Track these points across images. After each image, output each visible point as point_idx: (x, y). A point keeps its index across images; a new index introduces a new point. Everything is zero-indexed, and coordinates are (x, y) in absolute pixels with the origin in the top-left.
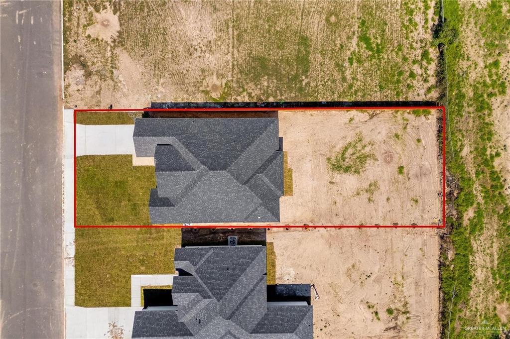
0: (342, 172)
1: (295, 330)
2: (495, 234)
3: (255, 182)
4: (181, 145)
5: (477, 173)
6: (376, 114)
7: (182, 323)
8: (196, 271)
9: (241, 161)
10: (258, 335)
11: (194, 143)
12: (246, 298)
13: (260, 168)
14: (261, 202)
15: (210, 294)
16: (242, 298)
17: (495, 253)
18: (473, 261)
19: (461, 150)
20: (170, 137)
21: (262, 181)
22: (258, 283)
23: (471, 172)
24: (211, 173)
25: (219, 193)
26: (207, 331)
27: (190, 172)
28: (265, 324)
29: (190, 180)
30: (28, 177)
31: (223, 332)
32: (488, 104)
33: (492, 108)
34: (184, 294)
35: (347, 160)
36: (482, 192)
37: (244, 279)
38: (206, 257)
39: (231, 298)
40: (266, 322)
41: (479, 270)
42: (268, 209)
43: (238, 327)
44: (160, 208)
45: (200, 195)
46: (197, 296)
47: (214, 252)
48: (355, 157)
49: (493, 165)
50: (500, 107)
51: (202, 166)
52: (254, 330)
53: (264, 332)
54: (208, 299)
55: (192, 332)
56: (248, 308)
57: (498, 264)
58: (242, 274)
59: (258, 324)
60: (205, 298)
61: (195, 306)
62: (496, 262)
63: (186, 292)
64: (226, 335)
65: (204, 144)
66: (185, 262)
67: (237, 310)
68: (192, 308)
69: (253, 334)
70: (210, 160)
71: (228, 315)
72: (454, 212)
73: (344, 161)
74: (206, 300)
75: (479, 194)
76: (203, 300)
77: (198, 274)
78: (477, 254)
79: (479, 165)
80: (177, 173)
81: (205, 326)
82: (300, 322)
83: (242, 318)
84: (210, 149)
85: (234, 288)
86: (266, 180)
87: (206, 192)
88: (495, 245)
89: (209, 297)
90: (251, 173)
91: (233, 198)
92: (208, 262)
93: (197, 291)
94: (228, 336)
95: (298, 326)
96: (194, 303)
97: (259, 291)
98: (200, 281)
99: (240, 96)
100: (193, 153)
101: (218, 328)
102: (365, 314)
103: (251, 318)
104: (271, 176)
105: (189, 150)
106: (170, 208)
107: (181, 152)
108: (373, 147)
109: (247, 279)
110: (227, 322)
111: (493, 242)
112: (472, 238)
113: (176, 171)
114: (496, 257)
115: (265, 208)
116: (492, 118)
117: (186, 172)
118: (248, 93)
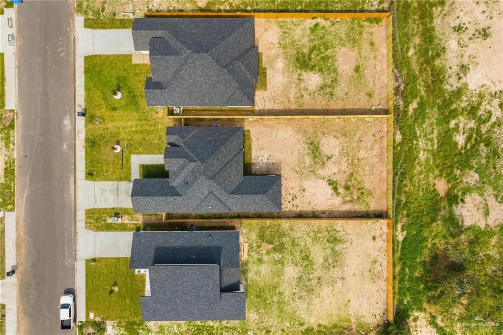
0: (308, 70)
1: (266, 192)
2: (435, 122)
3: (233, 68)
4: (171, 37)
5: (421, 71)
6: (337, 22)
7: (172, 187)
8: (184, 143)
9: (221, 48)
10: (236, 196)
11: (182, 35)
12: (225, 165)
13: (237, 57)
14: (238, 86)
15: (195, 159)
16: (222, 165)
17: (435, 139)
18: (417, 144)
19: (407, 51)
20: (162, 31)
21: (239, 68)
22: (235, 155)
23: (416, 70)
24: (195, 55)
25: (203, 76)
26: (193, 191)
27: (178, 56)
28: (241, 188)
29: (179, 65)
30: (46, 73)
31: (206, 192)
32: (430, 13)
33: (434, 16)
34: (174, 159)
35: (313, 60)
36: (425, 87)
37: (224, 150)
38: (193, 133)
39: (213, 163)
40: (242, 187)
41: (422, 153)
42: (244, 93)
43: (218, 187)
44: (154, 90)
45: (186, 78)
46: (185, 161)
47: (199, 131)
48: (319, 57)
49: (434, 64)
50: (440, 16)
51: (188, 51)
52: (232, 192)
53: (240, 194)
54: (193, 163)
55: (181, 193)
56: (227, 173)
57: (438, 147)
58: (222, 145)
59: (236, 188)
60: (191, 162)
61: (183, 170)
62: (436, 146)
63: (175, 157)
64: (209, 195)
65: (191, 36)
66: (175, 136)
67: (218, 173)
68: (180, 172)
69: (231, 195)
70: (194, 46)
71: (210, 176)
72: (401, 103)
73: (310, 61)
74: (192, 164)
75: (422, 89)
76: (190, 163)
77: (186, 145)
78: (419, 139)
79: (422, 64)
80: (168, 57)
81: (191, 186)
82: (270, 187)
83: (222, 180)
84: (195, 39)
85: (215, 155)
86: (243, 67)
87: (192, 75)
88: (436, 132)
89: (195, 161)
90: (229, 60)
91: (214, 82)
92: (194, 137)
93: (185, 157)
94: (211, 195)
95: (268, 189)
96: (182, 167)
97: (237, 162)
98: (187, 150)
99: (222, 5)
100: (180, 42)
101: (202, 188)
102: (327, 190)
103: (229, 182)
104: (246, 65)
105: (177, 40)
106: (162, 91)
107: (171, 42)
108: (334, 50)
109: (226, 150)
110: (209, 182)
111: (433, 129)
112: (416, 125)
113: (166, 55)
114: (436, 141)
115: (241, 92)
116: (432, 25)
117: (175, 56)
118: (229, 3)
